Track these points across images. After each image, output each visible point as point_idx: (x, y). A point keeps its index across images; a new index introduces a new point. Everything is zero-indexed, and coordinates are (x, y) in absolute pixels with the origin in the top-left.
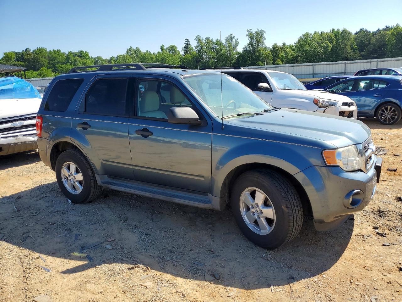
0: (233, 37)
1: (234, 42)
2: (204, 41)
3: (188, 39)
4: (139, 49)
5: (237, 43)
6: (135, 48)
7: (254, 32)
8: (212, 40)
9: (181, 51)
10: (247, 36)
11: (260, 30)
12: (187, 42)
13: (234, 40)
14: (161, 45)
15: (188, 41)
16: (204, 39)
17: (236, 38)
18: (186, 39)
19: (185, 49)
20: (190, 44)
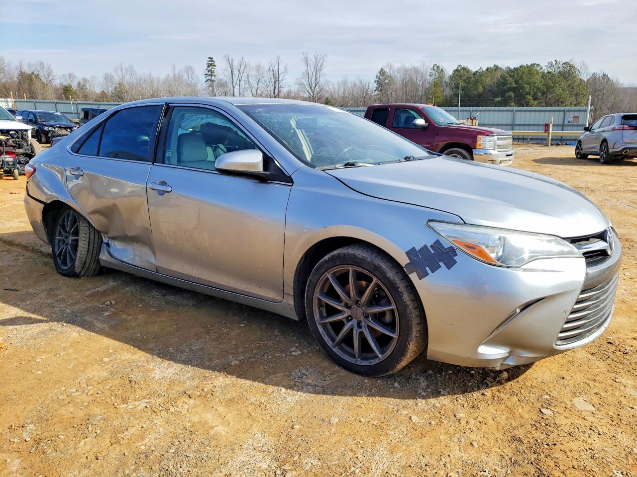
0: (280, 61)
1: (283, 69)
3: (212, 58)
5: (286, 71)
7: (311, 56)
9: (202, 75)
10: (302, 62)
11: (320, 53)
12: (210, 63)
13: (282, 66)
15: (213, 61)
17: (285, 63)
18: (209, 58)
19: (207, 72)
20: (215, 66)
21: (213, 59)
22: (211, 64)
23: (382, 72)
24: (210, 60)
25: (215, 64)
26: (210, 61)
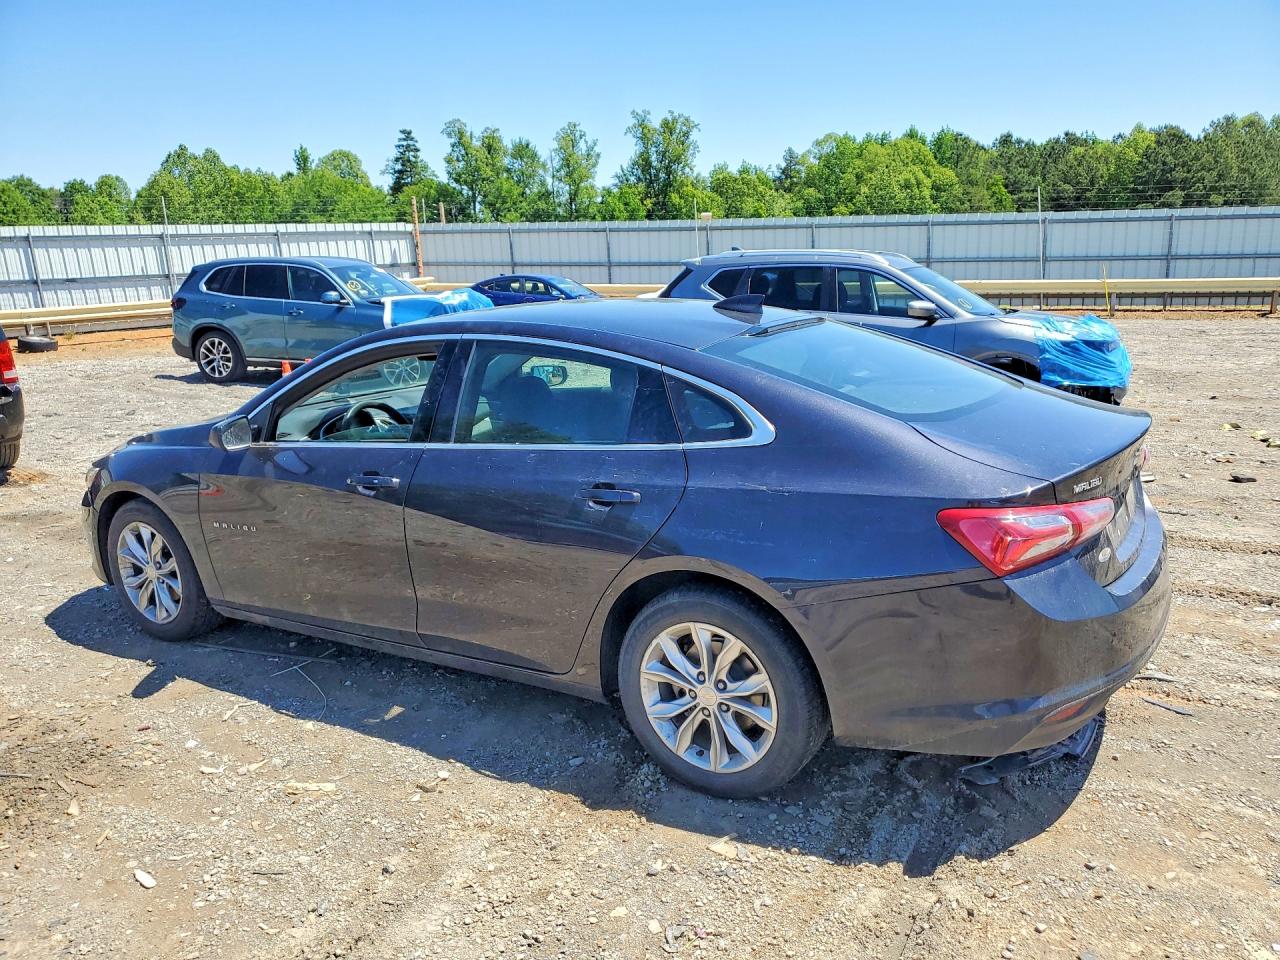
0: (578, 134)
1: (584, 152)
2: (477, 143)
3: (409, 133)
4: (216, 157)
5: (592, 156)
6: (199, 152)
7: (655, 122)
8: (500, 141)
9: (383, 173)
10: (630, 135)
11: (676, 114)
12: (405, 143)
13: (582, 145)
14: (298, 148)
15: (412, 139)
16: (478, 133)
17: (589, 138)
18: (403, 132)
19: (399, 167)
20: (417, 150)
21: (413, 135)
22: (408, 146)
23: (791, 157)
24: (403, 136)
25: (418, 146)
26: (404, 140)
